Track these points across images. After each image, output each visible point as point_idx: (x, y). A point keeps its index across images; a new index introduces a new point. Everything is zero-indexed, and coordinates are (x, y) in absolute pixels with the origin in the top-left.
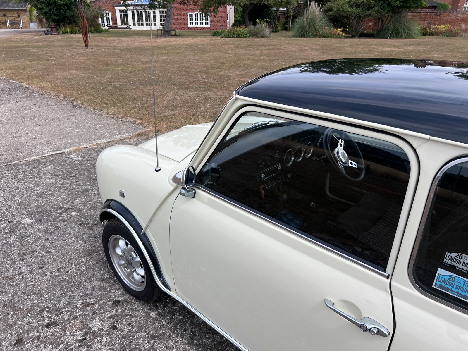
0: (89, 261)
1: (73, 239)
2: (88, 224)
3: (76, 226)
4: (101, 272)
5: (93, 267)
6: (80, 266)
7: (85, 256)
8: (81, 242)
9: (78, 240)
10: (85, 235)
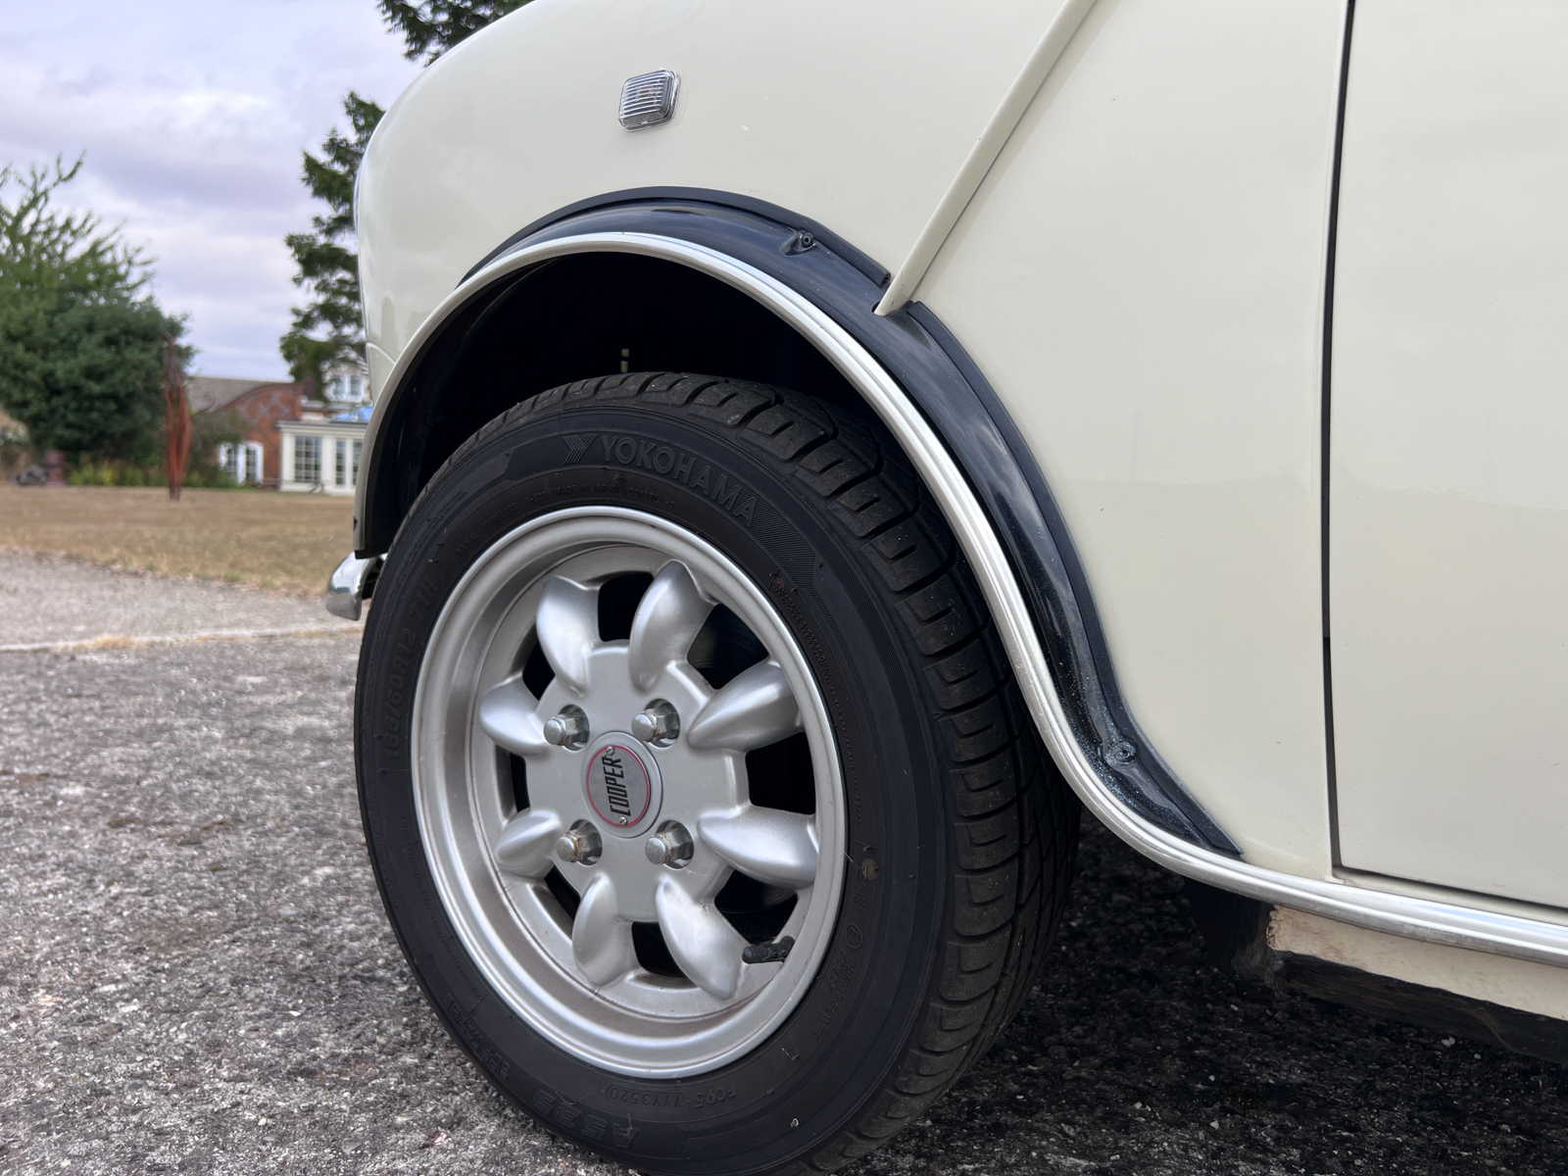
0: (171, 973)
1: (60, 879)
2: (171, 824)
3: (84, 831)
4: (275, 1027)
5: (205, 1003)
6: (102, 998)
7: (141, 951)
8: (115, 890)
9: (91, 881)
10: (146, 863)
